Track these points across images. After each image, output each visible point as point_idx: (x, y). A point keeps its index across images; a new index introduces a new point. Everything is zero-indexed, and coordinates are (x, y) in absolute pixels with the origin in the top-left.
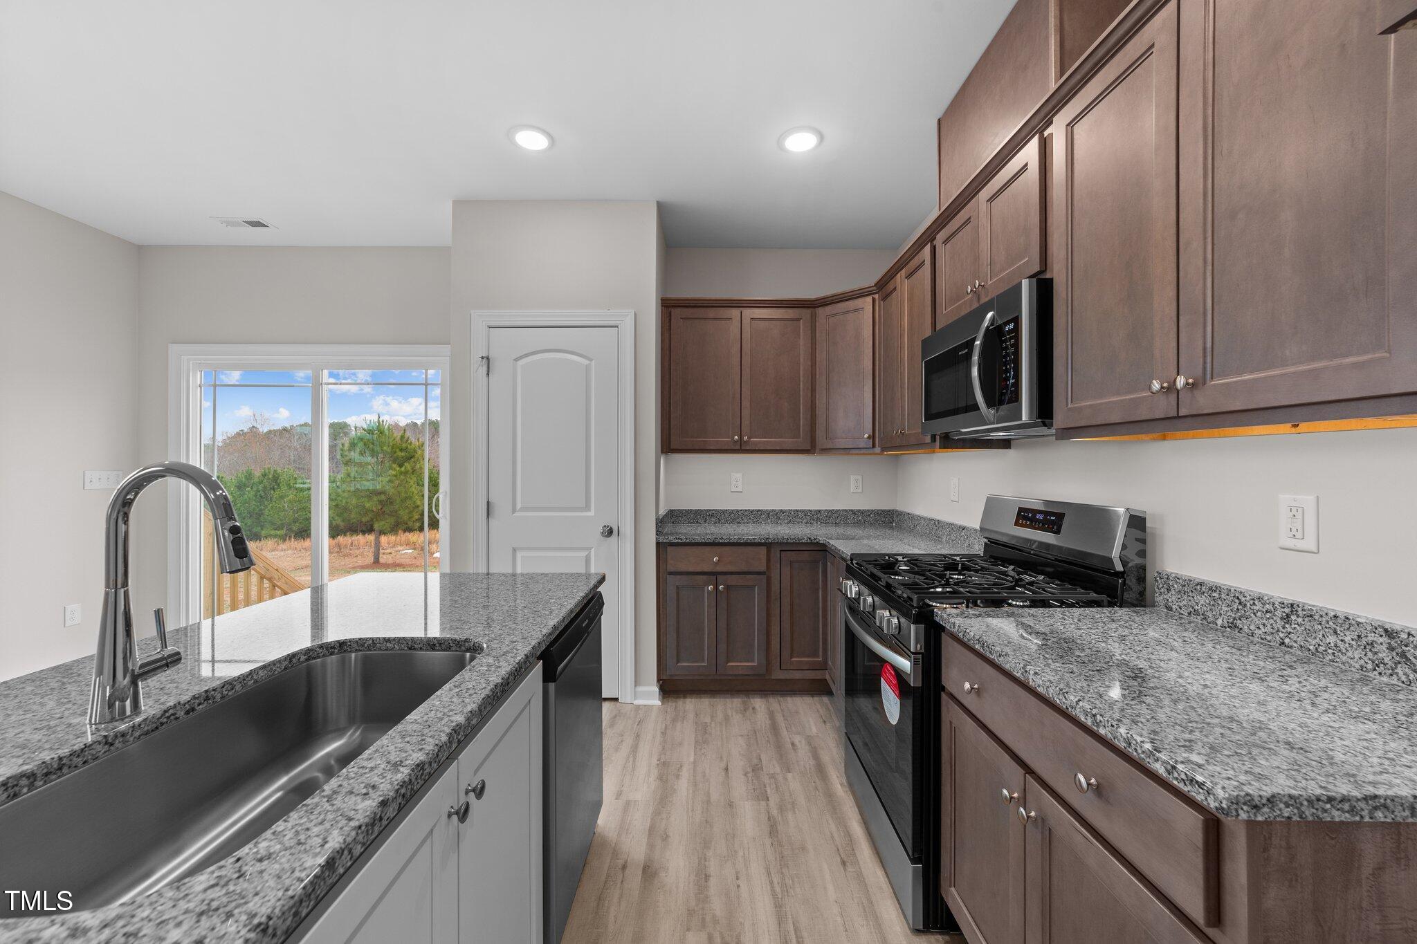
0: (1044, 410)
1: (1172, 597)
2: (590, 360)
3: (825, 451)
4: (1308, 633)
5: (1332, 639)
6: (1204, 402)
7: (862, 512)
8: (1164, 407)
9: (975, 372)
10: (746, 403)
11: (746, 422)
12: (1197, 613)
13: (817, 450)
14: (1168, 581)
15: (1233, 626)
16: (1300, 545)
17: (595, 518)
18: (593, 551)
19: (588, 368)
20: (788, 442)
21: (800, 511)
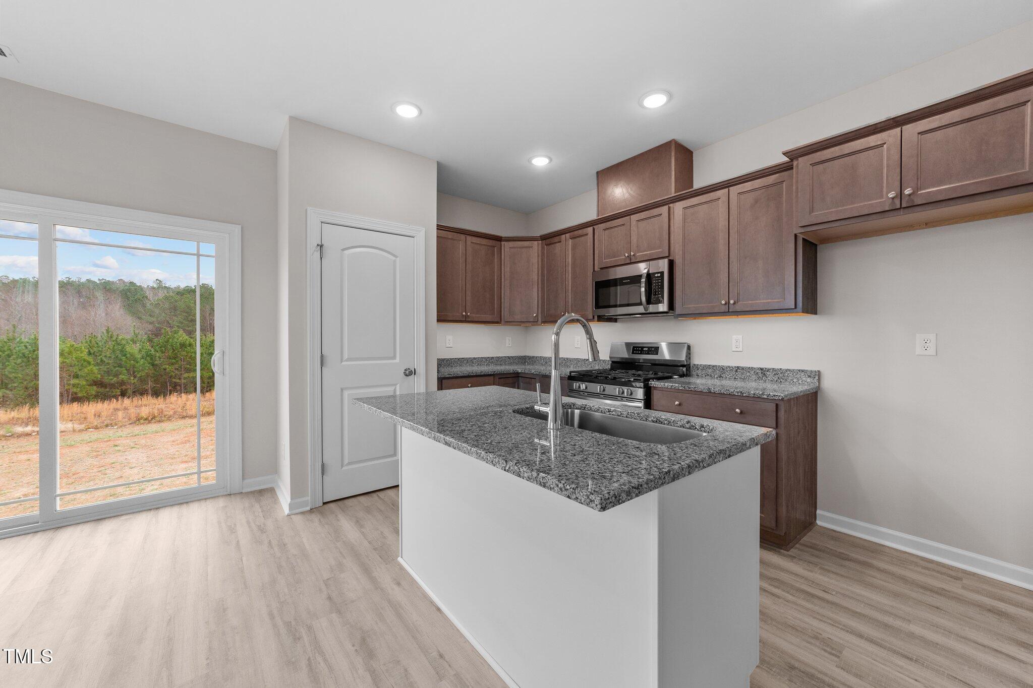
0: (671, 306)
1: (699, 372)
2: (396, 256)
3: (508, 323)
4: (742, 374)
5: (748, 374)
6: (738, 308)
7: (512, 357)
8: (725, 309)
9: (643, 289)
10: (469, 293)
11: (468, 304)
12: (708, 375)
13: (503, 322)
14: (697, 367)
15: (720, 377)
16: (738, 350)
17: (399, 363)
18: (398, 387)
19: (395, 261)
20: (489, 318)
21: (484, 358)
